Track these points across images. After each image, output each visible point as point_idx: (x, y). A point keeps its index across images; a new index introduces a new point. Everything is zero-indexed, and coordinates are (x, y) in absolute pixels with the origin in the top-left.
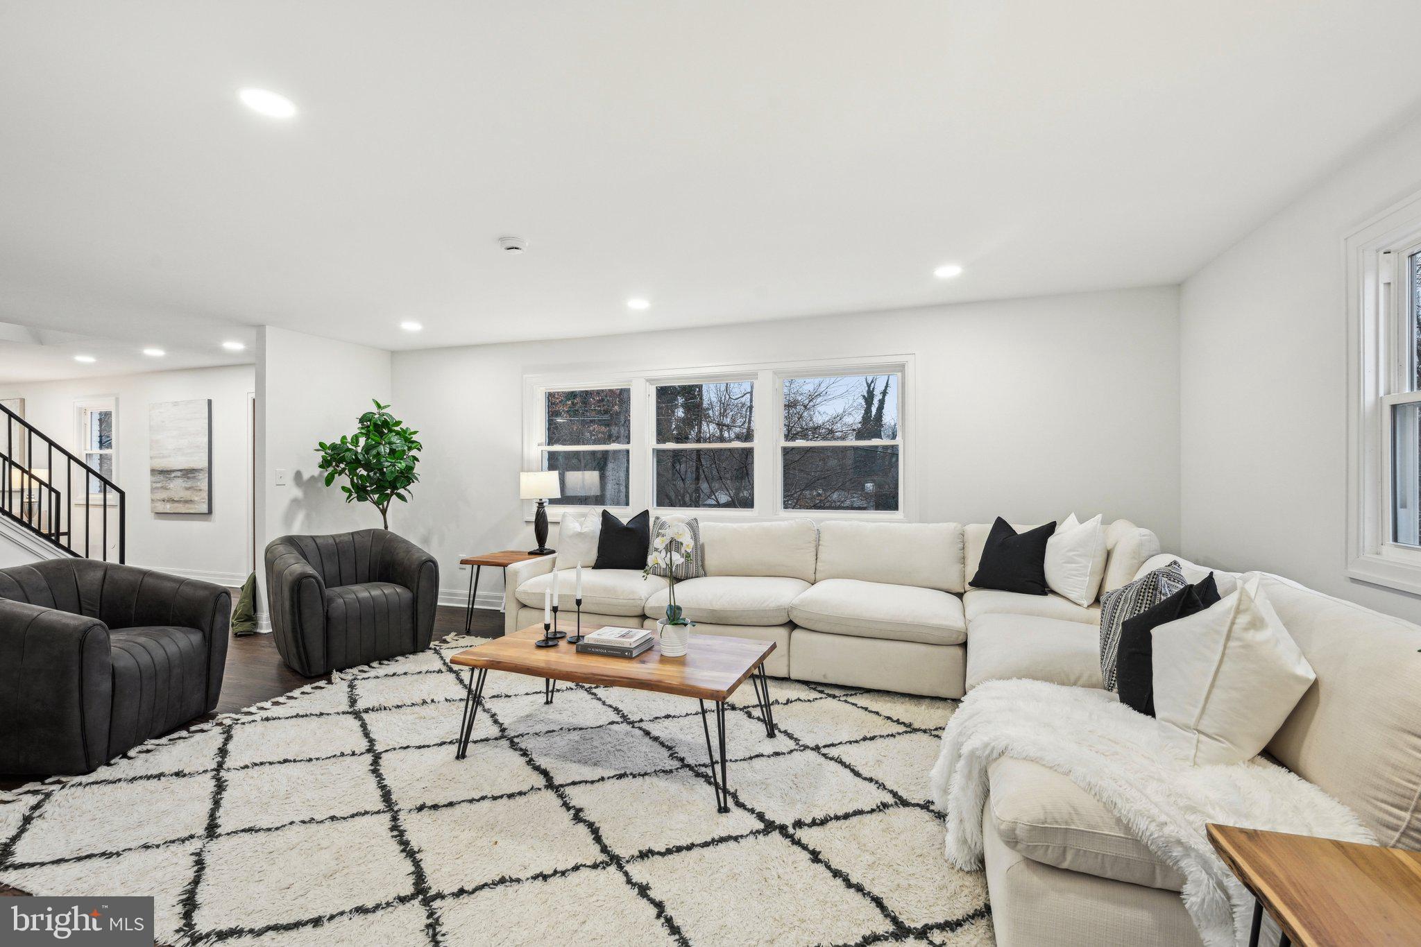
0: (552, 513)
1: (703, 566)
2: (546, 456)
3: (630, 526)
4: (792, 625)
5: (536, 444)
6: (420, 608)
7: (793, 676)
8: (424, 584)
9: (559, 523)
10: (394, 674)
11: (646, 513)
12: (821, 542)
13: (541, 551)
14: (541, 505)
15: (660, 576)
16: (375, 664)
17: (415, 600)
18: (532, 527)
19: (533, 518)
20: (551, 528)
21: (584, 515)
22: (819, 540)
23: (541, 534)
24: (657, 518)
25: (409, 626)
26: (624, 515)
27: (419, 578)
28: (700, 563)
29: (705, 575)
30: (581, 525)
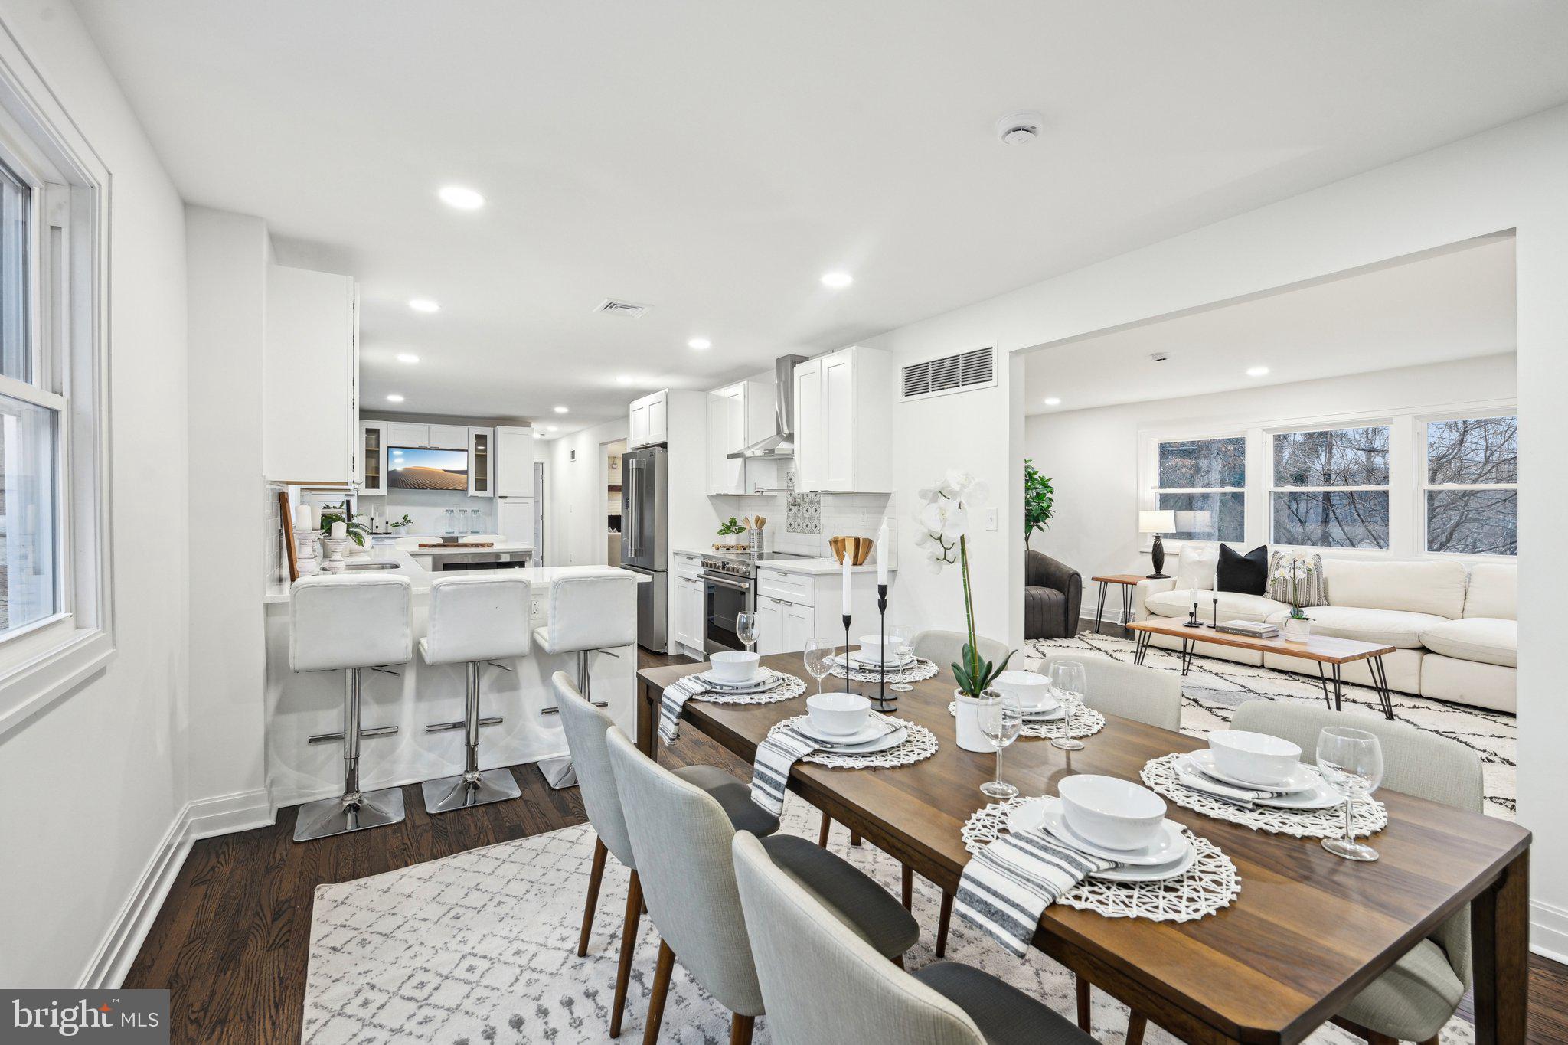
0: (1168, 545)
1: (1326, 597)
2: (1158, 497)
3: (1247, 558)
4: (1424, 650)
5: (1150, 487)
6: (1070, 608)
7: (1424, 694)
8: (1072, 589)
9: (1178, 555)
10: (1060, 646)
11: (1264, 548)
12: (1471, 584)
13: (1158, 575)
14: (1158, 538)
15: (1280, 601)
16: (1042, 640)
17: (1067, 601)
18: (1150, 557)
19: (1151, 550)
20: (1166, 559)
21: (1202, 549)
22: (1469, 582)
23: (1158, 562)
24: (1276, 552)
25: (1063, 618)
26: (1242, 549)
27: (1069, 585)
28: (1322, 594)
29: (1329, 605)
30: (1199, 555)
